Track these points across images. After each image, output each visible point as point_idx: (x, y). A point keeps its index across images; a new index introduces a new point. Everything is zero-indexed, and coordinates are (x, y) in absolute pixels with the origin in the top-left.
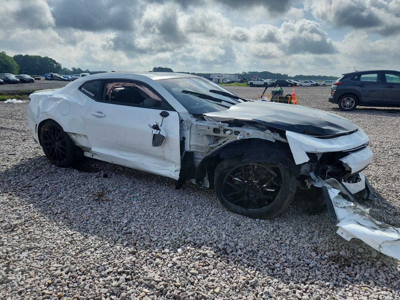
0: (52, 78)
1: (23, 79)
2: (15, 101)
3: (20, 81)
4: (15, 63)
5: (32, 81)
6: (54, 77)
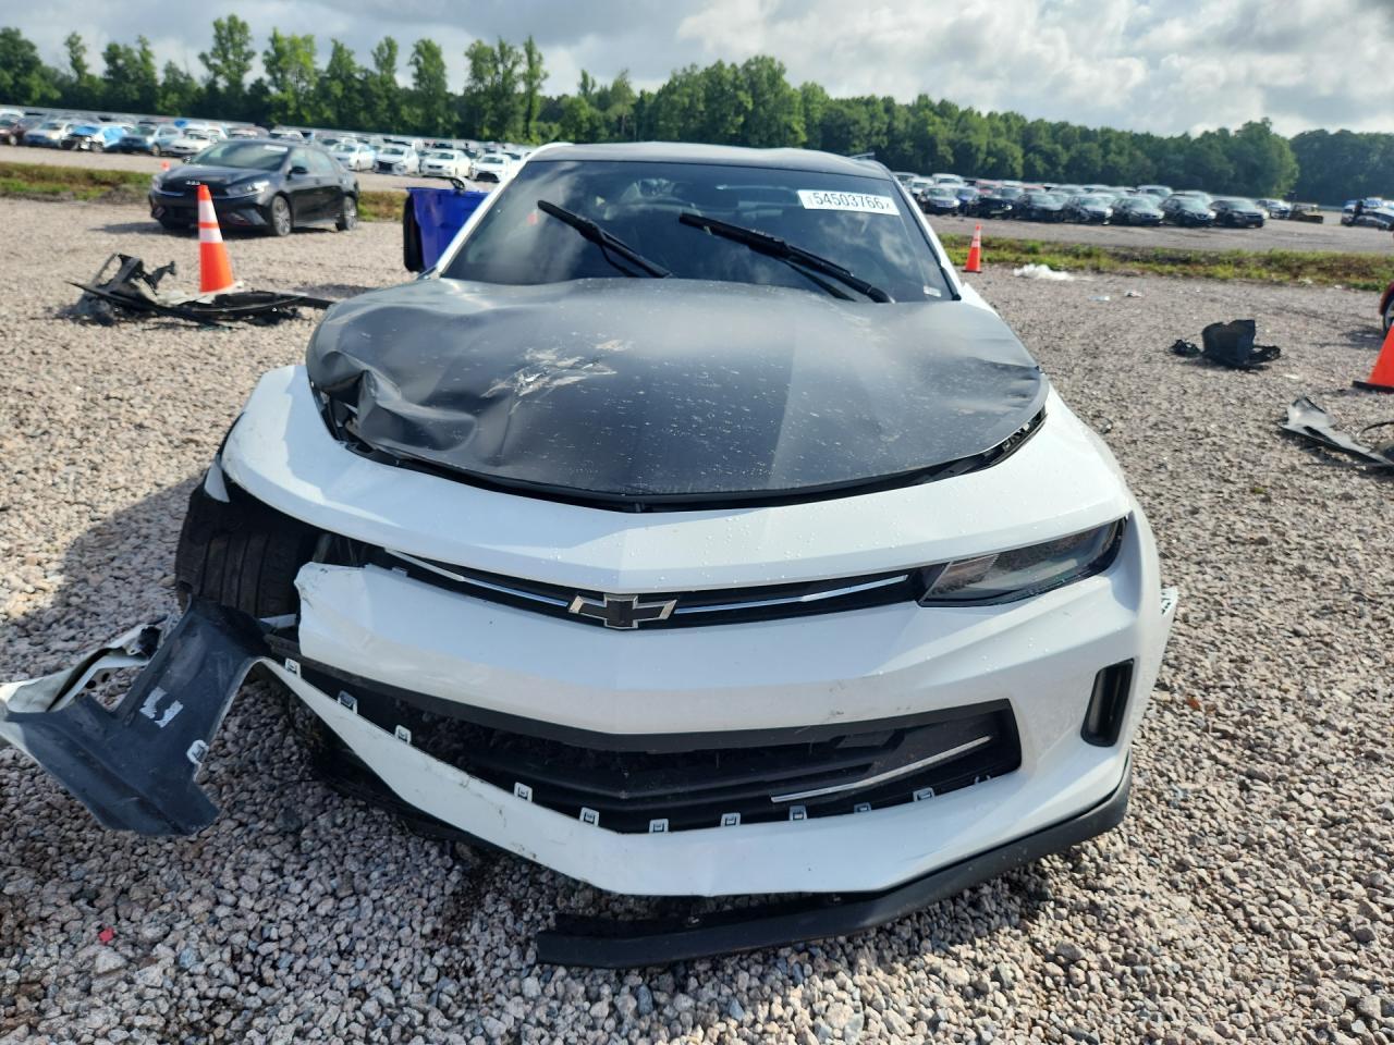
0: (1354, 218)
1: (1229, 211)
2: (1043, 271)
3: (1216, 220)
4: (1290, 157)
5: (1257, 221)
6: (1368, 214)
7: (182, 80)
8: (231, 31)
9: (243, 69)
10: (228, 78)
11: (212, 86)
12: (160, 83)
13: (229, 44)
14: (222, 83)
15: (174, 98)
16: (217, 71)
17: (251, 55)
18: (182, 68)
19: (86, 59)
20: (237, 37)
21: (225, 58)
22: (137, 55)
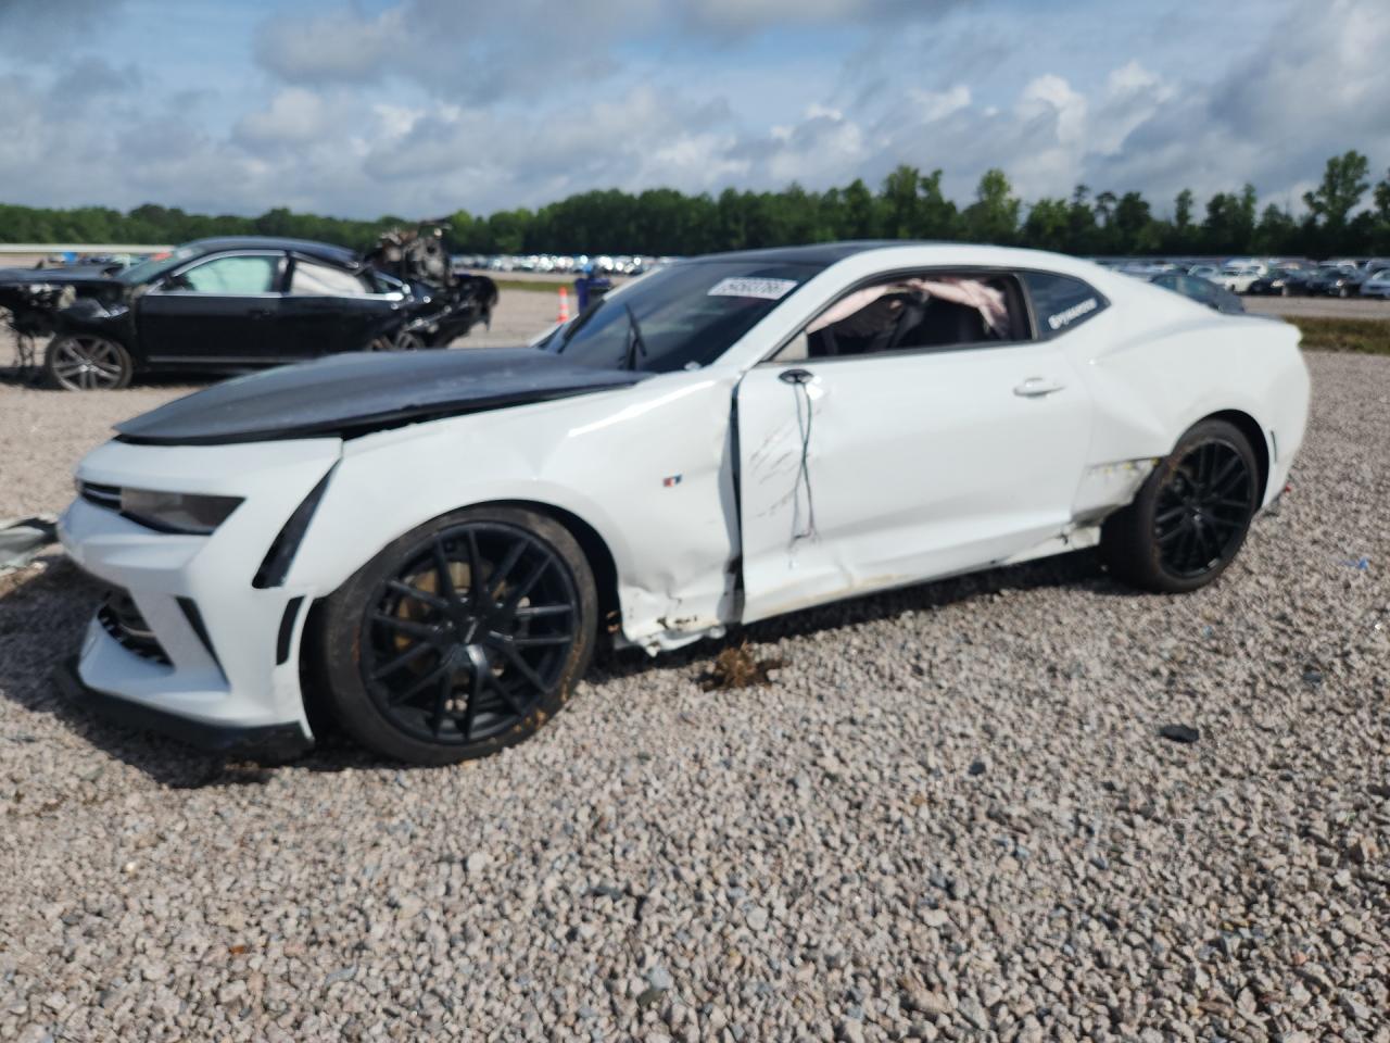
7: (1279, 221)
8: (1346, 166)
9: (1349, 203)
10: (1330, 214)
11: (1310, 222)
12: (1256, 226)
13: (1340, 181)
14: (1322, 219)
15: (1266, 239)
16: (1319, 208)
17: (1365, 187)
18: (1283, 210)
19: (1191, 211)
20: (1351, 173)
21: (1332, 194)
22: (1240, 202)
